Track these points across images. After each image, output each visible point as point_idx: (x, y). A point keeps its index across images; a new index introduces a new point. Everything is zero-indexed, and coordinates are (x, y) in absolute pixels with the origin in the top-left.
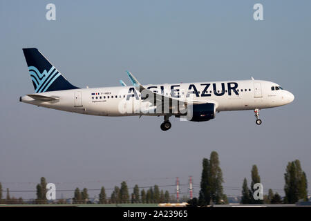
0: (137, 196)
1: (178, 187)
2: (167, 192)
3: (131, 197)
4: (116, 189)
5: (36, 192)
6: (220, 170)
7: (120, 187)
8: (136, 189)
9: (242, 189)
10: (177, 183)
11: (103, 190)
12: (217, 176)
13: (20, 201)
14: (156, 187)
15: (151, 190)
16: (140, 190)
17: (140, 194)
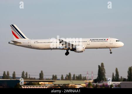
0: (75, 78)
1: (88, 75)
2: (85, 77)
3: (72, 78)
4: (67, 75)
5: (39, 76)
6: (104, 69)
7: (68, 74)
8: (74, 75)
9: (112, 76)
10: (88, 74)
11: (62, 76)
12: (103, 72)
13: (34, 79)
14: (81, 75)
15: (79, 76)
16: (76, 76)
17: (75, 77)
